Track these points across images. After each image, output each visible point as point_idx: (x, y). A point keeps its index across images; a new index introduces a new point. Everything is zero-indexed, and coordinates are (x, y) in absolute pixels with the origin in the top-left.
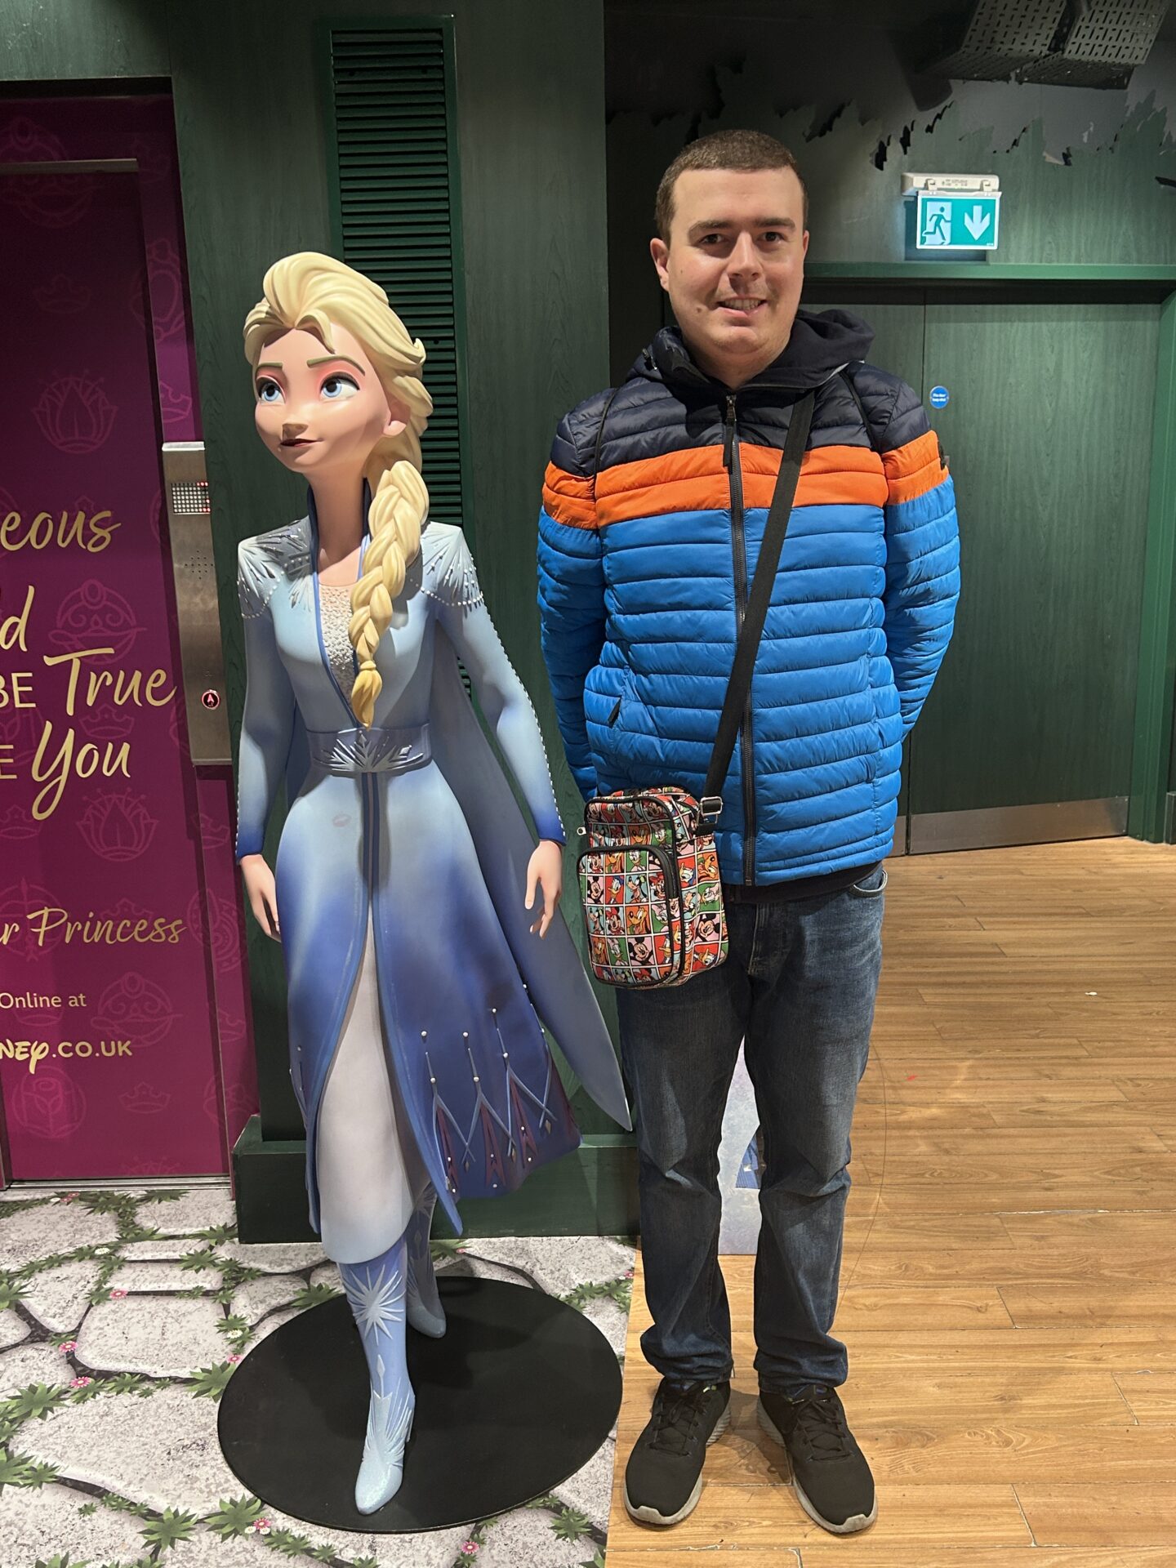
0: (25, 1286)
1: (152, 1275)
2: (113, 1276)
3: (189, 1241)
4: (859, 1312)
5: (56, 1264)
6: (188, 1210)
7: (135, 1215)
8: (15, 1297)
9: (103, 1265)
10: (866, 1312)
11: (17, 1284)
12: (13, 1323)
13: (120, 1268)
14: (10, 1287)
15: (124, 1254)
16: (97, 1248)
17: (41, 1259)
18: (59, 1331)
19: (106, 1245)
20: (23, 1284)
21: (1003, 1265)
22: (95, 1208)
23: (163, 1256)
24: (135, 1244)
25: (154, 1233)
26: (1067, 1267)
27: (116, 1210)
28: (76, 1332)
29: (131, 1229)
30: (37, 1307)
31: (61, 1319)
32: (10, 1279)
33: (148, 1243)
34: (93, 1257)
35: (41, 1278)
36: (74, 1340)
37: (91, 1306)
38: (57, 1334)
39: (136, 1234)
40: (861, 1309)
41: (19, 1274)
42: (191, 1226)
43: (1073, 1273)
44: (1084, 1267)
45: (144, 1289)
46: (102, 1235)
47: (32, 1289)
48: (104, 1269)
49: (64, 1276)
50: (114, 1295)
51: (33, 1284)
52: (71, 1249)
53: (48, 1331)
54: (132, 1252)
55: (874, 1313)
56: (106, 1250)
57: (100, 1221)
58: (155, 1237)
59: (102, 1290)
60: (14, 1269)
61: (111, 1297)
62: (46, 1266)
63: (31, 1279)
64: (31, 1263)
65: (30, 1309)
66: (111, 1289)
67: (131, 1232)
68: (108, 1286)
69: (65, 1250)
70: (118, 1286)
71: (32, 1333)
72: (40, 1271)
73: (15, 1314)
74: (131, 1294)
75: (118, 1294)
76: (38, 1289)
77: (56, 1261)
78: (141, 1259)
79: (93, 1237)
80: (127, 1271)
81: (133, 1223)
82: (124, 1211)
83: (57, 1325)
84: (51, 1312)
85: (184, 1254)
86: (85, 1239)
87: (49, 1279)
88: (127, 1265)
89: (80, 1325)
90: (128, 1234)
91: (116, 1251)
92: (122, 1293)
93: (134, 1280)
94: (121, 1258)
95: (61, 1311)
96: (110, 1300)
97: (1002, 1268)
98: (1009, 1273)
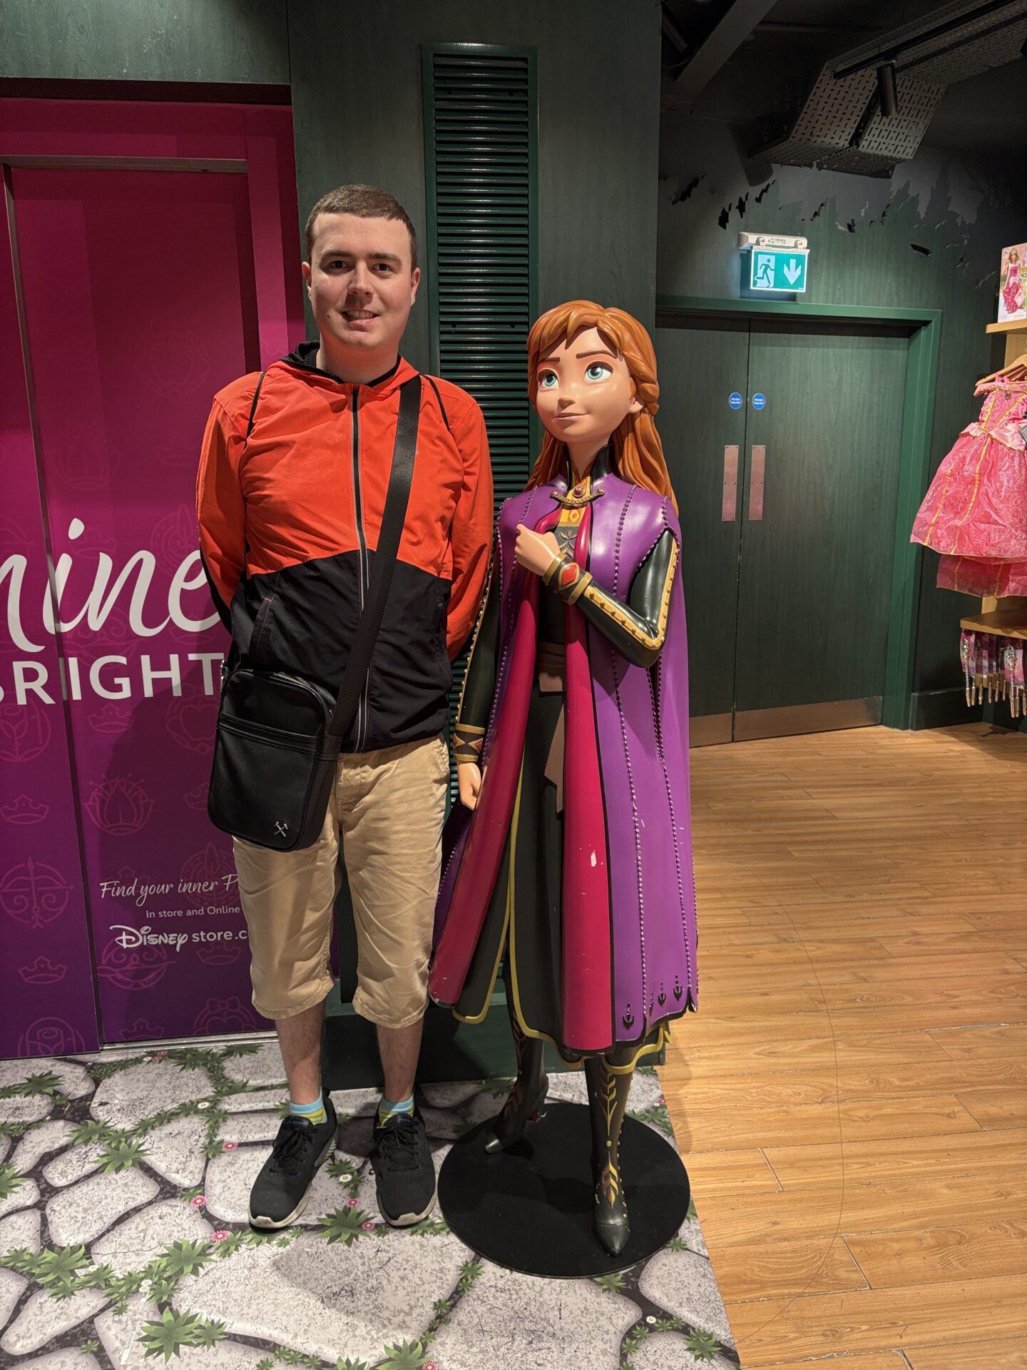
0: (143, 1144)
1: (254, 1125)
2: (220, 1129)
3: (279, 1091)
4: (858, 1124)
5: (166, 1121)
6: (268, 1062)
7: (223, 1069)
8: (136, 1156)
9: (208, 1118)
10: (863, 1124)
11: (134, 1142)
12: (141, 1182)
13: (224, 1121)
14: (130, 1146)
15: (225, 1106)
16: (198, 1102)
17: (150, 1116)
18: (187, 1187)
19: (205, 1100)
20: (141, 1142)
21: (950, 1075)
22: (185, 1064)
23: (260, 1106)
24: (231, 1097)
25: (245, 1085)
26: (1000, 1074)
27: (205, 1065)
28: (202, 1185)
29: (223, 1083)
30: (159, 1163)
31: (184, 1175)
32: (127, 1138)
33: (242, 1095)
34: (197, 1112)
35: (155, 1135)
36: (203, 1194)
37: (208, 1160)
38: (185, 1189)
39: (230, 1087)
40: (857, 1121)
41: (134, 1132)
42: (275, 1077)
43: (1005, 1080)
44: (1012, 1074)
45: (251, 1139)
46: (199, 1090)
47: (150, 1146)
48: (211, 1122)
49: (176, 1132)
50: (227, 1147)
51: (149, 1141)
52: (175, 1105)
53: (175, 1187)
54: (232, 1104)
55: (869, 1124)
56: (207, 1104)
57: (193, 1077)
58: (247, 1089)
59: (215, 1143)
60: (128, 1128)
61: (224, 1149)
62: (157, 1124)
63: (147, 1137)
64: (143, 1121)
65: (153, 1166)
66: (222, 1141)
67: (226, 1087)
68: (218, 1139)
69: (170, 1107)
70: (227, 1138)
71: (162, 1190)
72: (153, 1128)
73: (141, 1173)
74: (241, 1145)
75: (230, 1146)
76: (155, 1146)
77: (164, 1118)
78: (240, 1110)
79: (192, 1092)
80: (231, 1124)
81: (224, 1077)
82: (212, 1065)
83: (184, 1180)
84: (174, 1167)
85: (277, 1103)
86: (185, 1094)
87: (163, 1135)
88: (229, 1117)
89: (204, 1179)
90: (222, 1088)
91: (216, 1104)
92: (233, 1144)
93: (240, 1132)
94: (223, 1111)
95: (182, 1167)
96: (224, 1152)
97: (951, 1078)
98: (958, 1082)
